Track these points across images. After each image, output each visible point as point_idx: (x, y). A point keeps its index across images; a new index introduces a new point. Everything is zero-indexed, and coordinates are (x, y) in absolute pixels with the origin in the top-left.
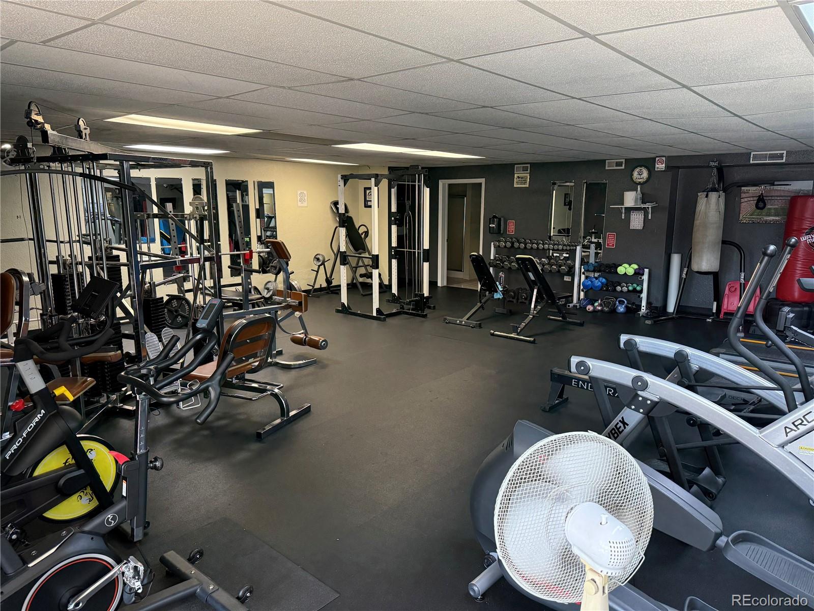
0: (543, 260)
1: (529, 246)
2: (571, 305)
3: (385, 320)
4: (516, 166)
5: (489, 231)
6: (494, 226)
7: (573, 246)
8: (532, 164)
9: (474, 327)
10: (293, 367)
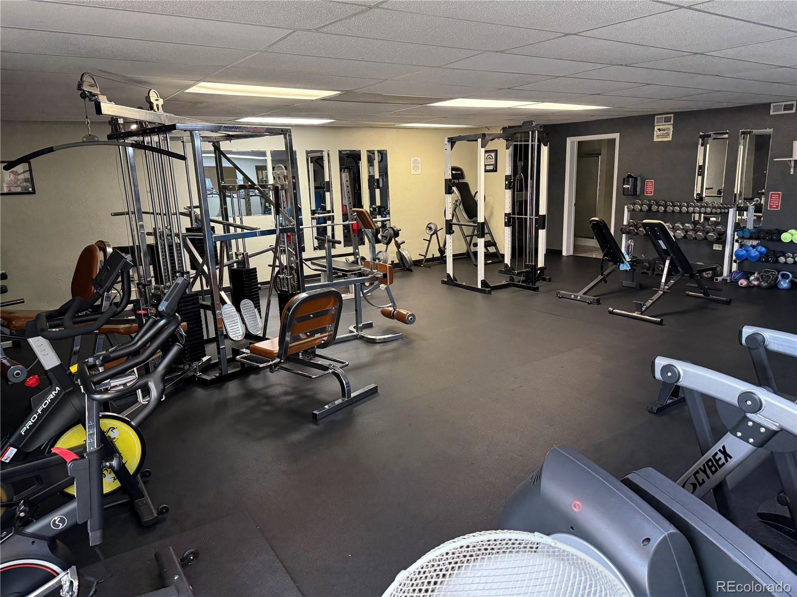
0: (687, 225)
1: (670, 209)
2: (720, 279)
3: (491, 293)
4: (656, 117)
5: (623, 193)
6: (628, 186)
7: (724, 208)
8: (676, 114)
9: (591, 303)
10: (378, 341)
